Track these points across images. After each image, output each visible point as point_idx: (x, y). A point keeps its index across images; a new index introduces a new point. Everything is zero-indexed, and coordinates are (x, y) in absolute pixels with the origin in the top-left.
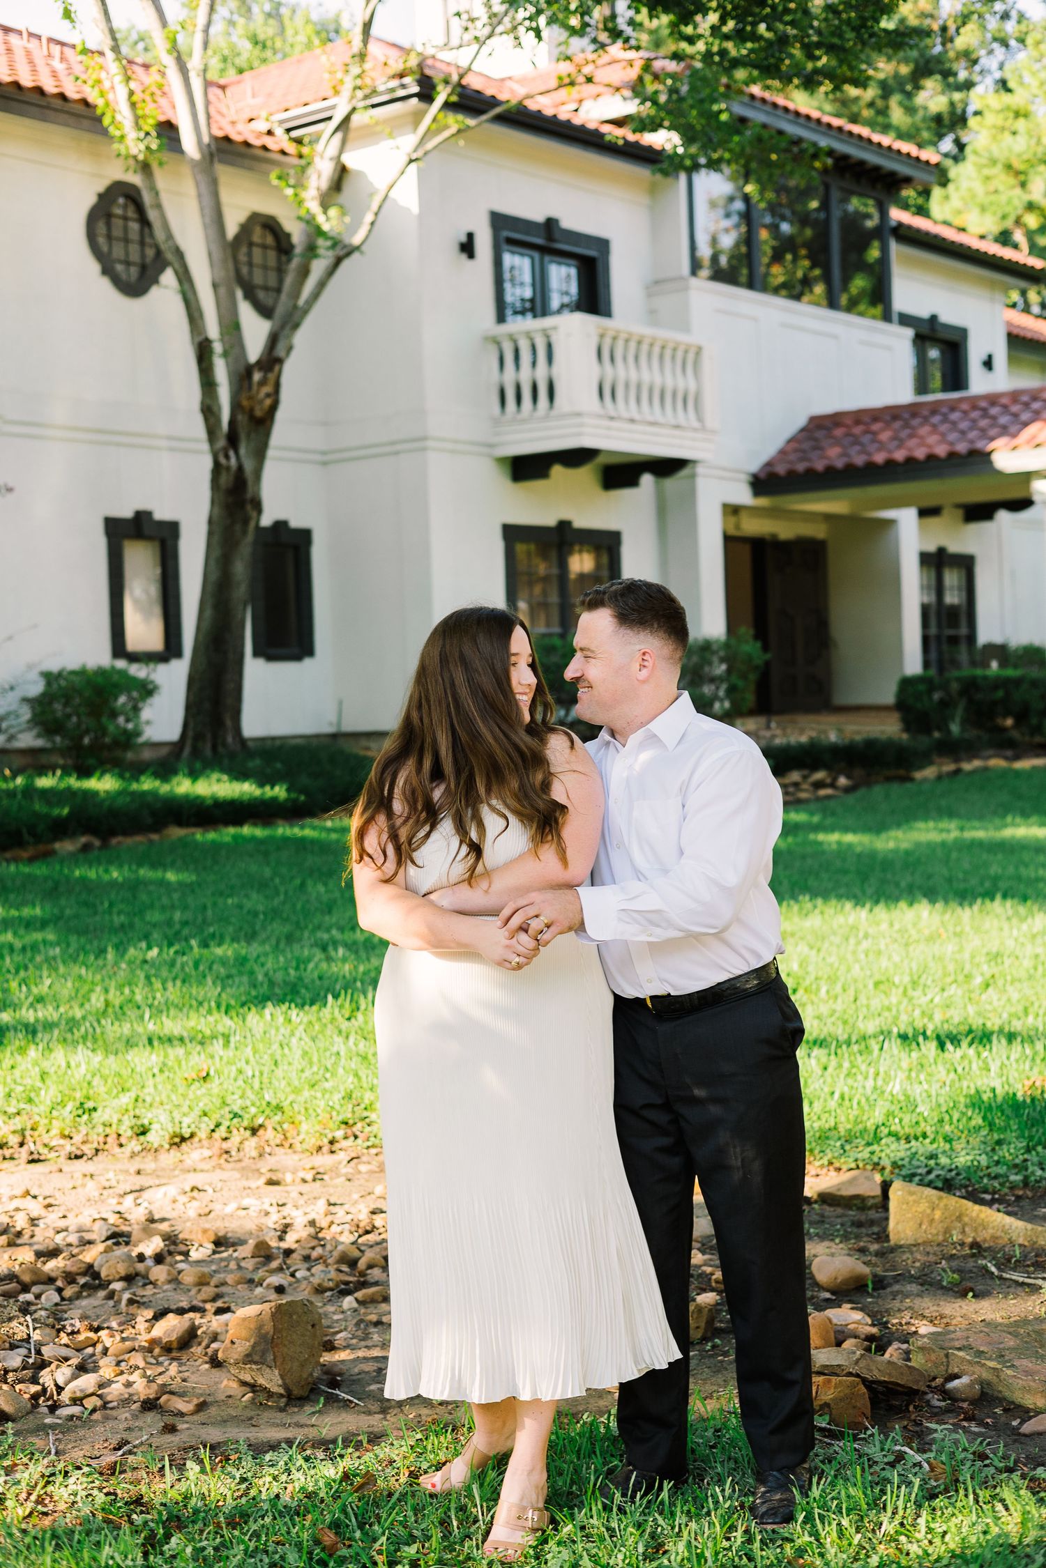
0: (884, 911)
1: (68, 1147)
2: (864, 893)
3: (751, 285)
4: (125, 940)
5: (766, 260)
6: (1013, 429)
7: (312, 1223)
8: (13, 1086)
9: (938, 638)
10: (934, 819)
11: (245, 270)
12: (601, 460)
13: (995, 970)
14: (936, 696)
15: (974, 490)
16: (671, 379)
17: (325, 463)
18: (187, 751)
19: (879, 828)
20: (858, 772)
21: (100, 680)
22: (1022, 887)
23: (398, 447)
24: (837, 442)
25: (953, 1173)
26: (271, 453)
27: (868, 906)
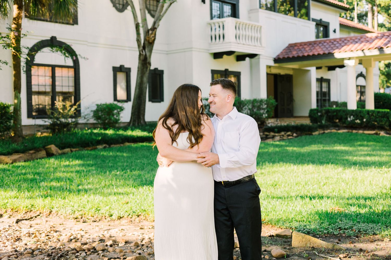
0: (301, 166)
1: (93, 219)
2: (297, 162)
3: (274, 11)
4: (112, 169)
5: (279, 5)
6: (340, 47)
7: (150, 238)
8: (80, 204)
9: (321, 100)
10: (317, 145)
11: (148, 6)
12: (236, 54)
13: (327, 181)
14: (319, 114)
15: (330, 63)
16: (254, 34)
17: (167, 54)
18: (131, 124)
19: (303, 146)
20: (299, 132)
21: (110, 106)
22: (337, 161)
23: (185, 50)
24: (295, 50)
25: (310, 230)
26: (153, 51)
27: (297, 165)
